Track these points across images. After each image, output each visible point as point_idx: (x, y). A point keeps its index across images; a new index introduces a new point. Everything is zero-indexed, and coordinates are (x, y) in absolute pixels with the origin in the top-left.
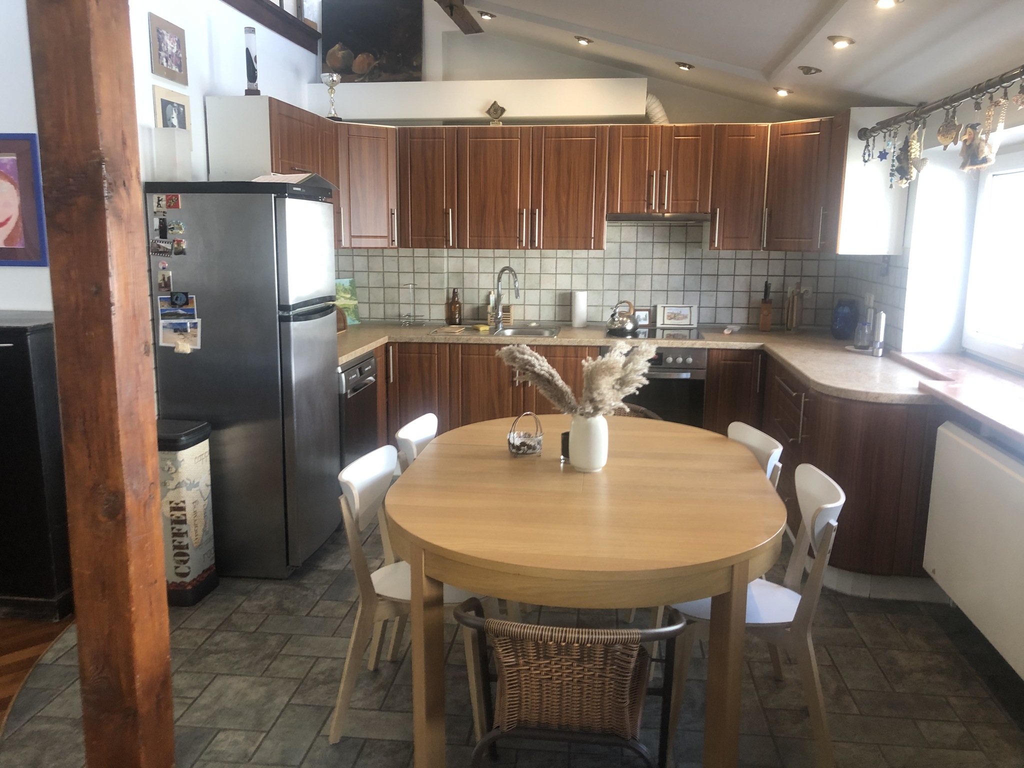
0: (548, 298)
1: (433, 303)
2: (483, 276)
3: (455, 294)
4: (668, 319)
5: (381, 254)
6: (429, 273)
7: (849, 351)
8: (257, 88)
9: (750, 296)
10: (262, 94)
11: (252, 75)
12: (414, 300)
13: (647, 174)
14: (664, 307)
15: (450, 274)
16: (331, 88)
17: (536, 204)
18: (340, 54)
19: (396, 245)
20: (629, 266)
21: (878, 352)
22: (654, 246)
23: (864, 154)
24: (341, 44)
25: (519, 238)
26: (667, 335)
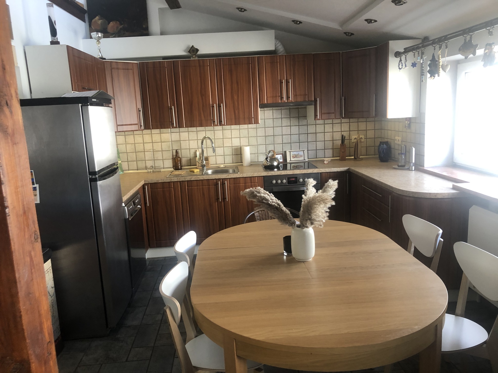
0: (228, 151)
1: (165, 159)
2: (191, 142)
3: (177, 152)
4: (292, 158)
5: (133, 134)
6: (161, 142)
7: (395, 168)
8: (58, 40)
9: (333, 142)
10: (61, 44)
11: (54, 32)
12: (154, 158)
13: (279, 81)
14: (290, 152)
15: (172, 142)
16: (98, 41)
17: (220, 101)
18: (100, 22)
19: (143, 128)
20: (270, 132)
21: (412, 168)
22: (282, 120)
23: (399, 65)
24: (99, 16)
25: (213, 120)
26: (293, 166)
